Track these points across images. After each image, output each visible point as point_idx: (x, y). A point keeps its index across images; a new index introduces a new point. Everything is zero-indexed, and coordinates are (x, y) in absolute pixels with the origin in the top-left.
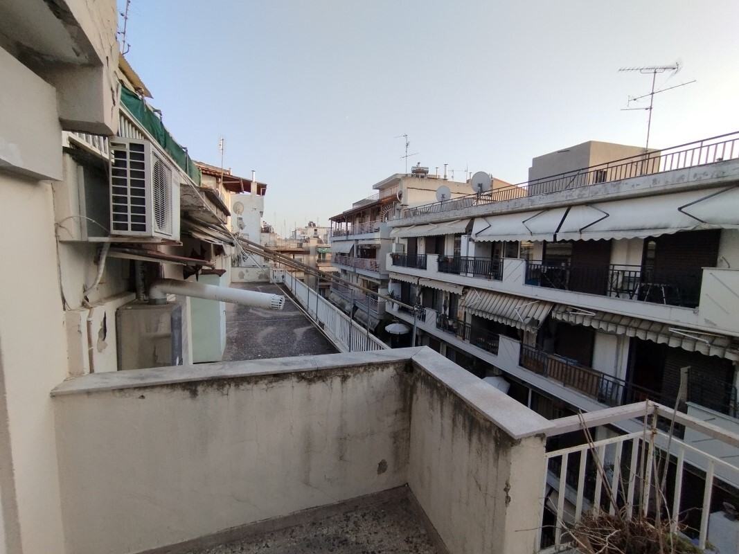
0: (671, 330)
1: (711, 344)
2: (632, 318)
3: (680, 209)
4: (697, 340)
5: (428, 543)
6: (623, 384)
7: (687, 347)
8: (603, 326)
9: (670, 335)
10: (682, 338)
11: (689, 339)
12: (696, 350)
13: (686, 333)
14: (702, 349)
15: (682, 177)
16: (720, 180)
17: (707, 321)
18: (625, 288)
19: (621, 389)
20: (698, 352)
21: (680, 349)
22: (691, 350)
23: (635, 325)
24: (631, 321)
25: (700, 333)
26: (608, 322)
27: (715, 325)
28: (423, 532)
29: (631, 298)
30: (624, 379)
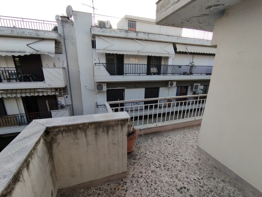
0: (38, 90)
1: (51, 91)
2: (21, 89)
3: (27, 45)
4: (47, 91)
5: (89, 189)
6: (25, 115)
7: (45, 94)
8: (9, 95)
9: (39, 92)
10: (43, 92)
11: (45, 91)
12: (48, 94)
13: (43, 90)
14: (49, 94)
15: (24, 32)
16: (38, 36)
17: (48, 85)
18: (11, 78)
19: (25, 117)
20: (49, 95)
21: (43, 96)
22: (47, 95)
23: (24, 91)
24: (22, 90)
25: (47, 89)
26: (11, 93)
27: (51, 85)
28: (82, 190)
29: (17, 82)
30: (25, 113)
